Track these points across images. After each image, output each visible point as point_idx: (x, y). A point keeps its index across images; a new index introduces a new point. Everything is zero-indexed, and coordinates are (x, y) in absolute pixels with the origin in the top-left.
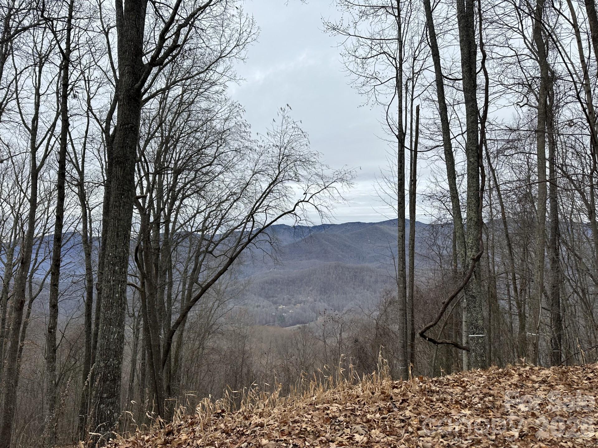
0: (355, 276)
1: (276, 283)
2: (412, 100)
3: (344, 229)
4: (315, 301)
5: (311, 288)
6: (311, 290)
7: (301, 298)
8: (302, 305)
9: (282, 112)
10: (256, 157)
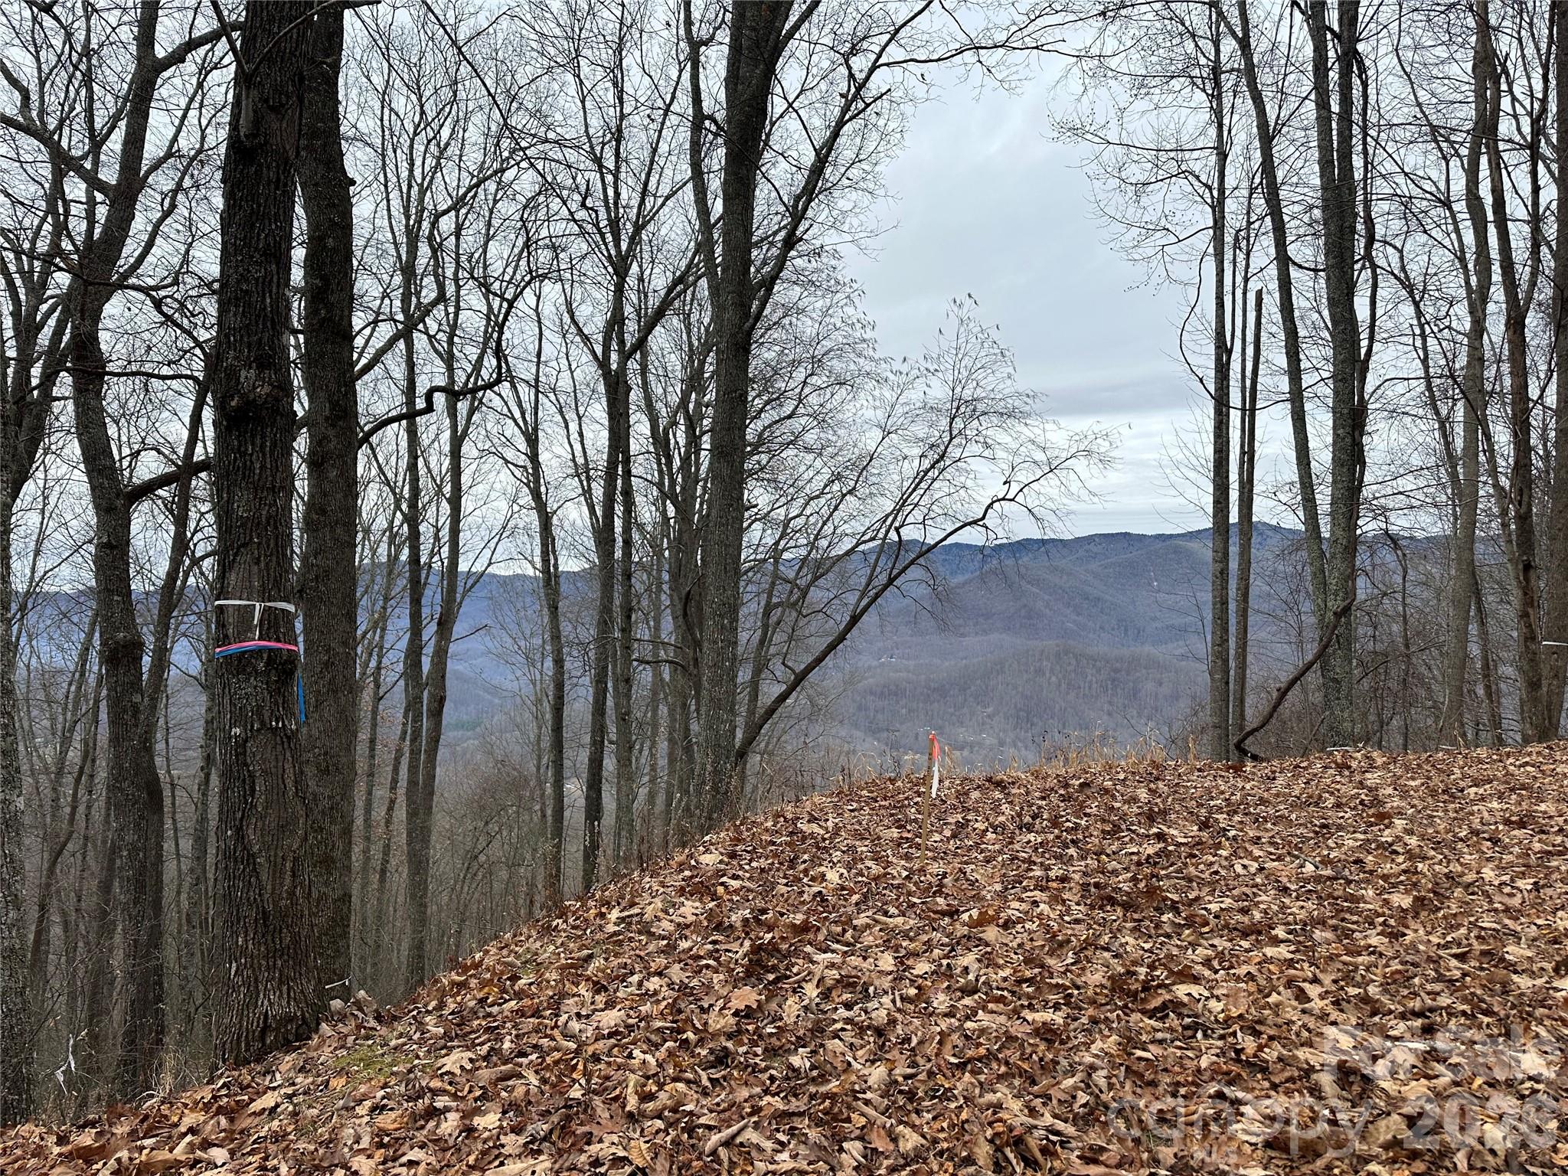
0: (1114, 680)
1: (896, 695)
2: (1246, 280)
3: (1081, 553)
4: (1002, 744)
5: (990, 710)
6: (989, 716)
7: (963, 734)
8: (966, 753)
9: (956, 309)
10: (889, 395)
